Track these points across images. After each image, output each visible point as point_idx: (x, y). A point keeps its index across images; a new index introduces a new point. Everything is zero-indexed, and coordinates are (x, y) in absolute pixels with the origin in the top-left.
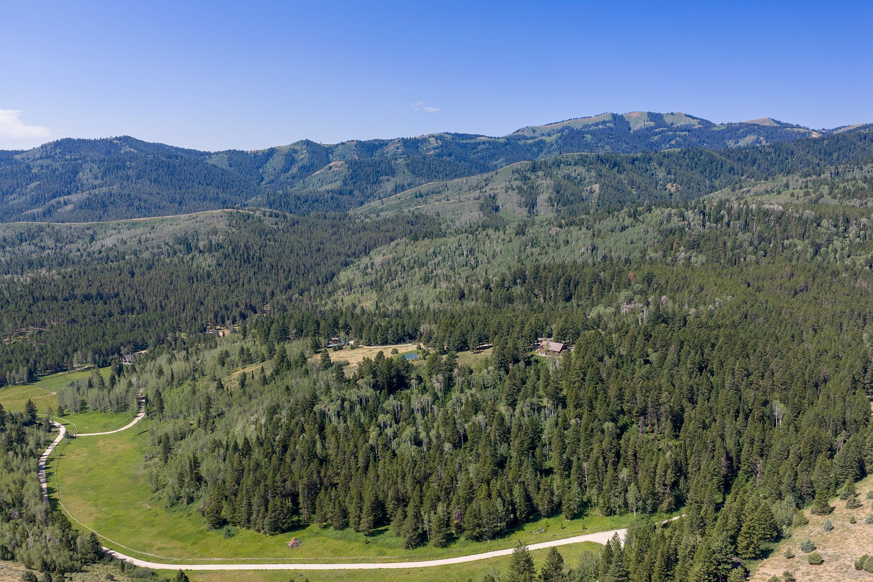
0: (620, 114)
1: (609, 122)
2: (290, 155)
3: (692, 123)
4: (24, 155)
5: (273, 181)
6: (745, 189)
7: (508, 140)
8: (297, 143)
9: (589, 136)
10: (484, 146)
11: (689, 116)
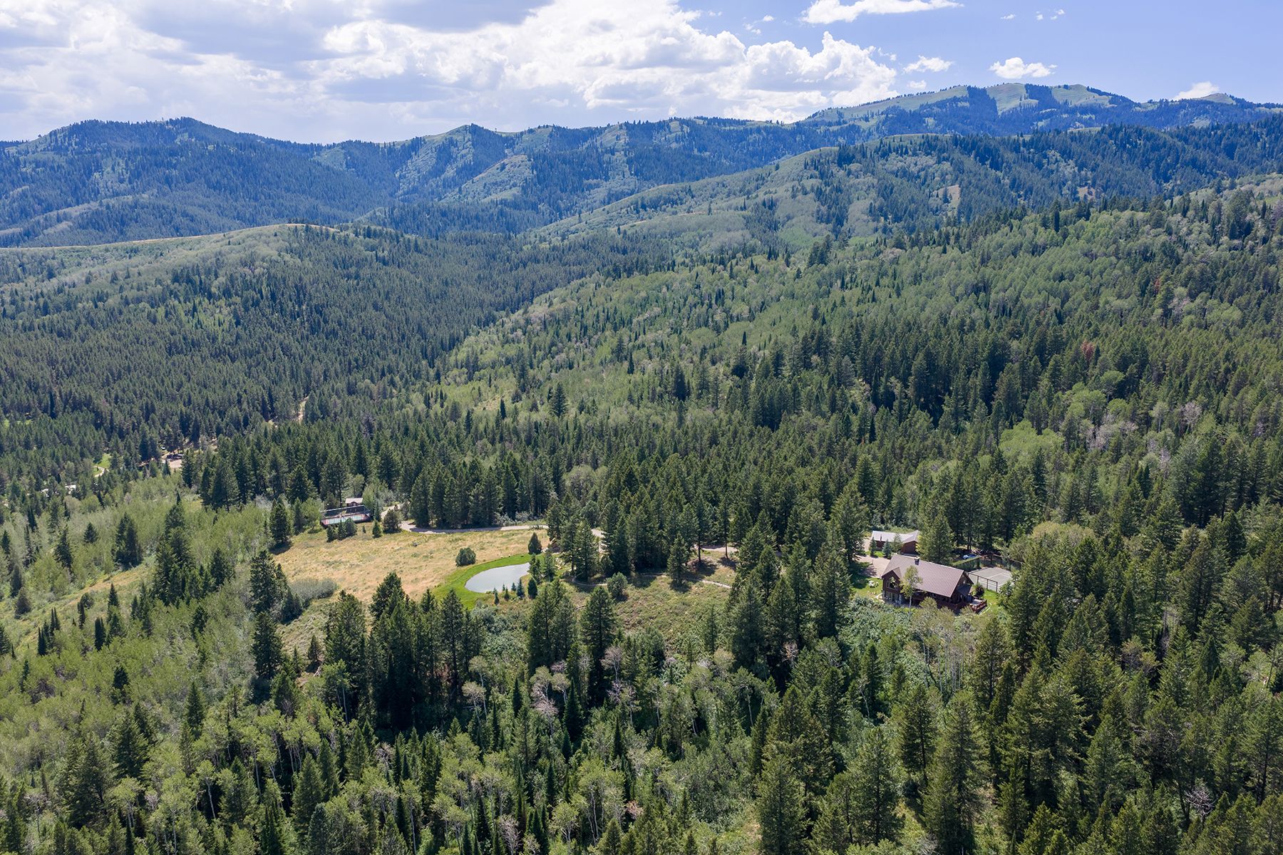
0: (981, 87)
1: (964, 99)
2: (446, 149)
3: (1100, 101)
4: (22, 147)
8: (458, 131)
9: (930, 121)
10: (758, 135)
11: (1093, 90)
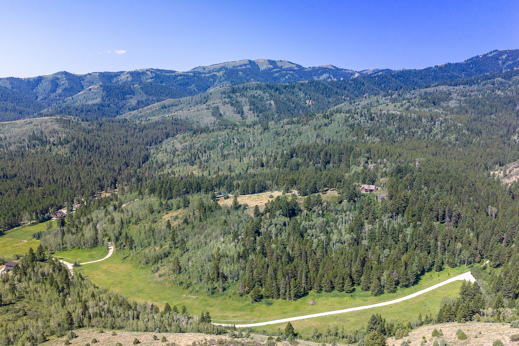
0: (252, 60)
1: (248, 64)
2: (55, 81)
3: (293, 67)
5: (46, 98)
6: (357, 103)
7: (194, 74)
8: (58, 73)
9: (241, 73)
10: (181, 78)
11: (290, 62)
